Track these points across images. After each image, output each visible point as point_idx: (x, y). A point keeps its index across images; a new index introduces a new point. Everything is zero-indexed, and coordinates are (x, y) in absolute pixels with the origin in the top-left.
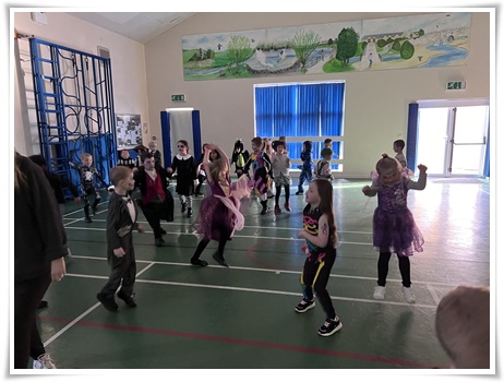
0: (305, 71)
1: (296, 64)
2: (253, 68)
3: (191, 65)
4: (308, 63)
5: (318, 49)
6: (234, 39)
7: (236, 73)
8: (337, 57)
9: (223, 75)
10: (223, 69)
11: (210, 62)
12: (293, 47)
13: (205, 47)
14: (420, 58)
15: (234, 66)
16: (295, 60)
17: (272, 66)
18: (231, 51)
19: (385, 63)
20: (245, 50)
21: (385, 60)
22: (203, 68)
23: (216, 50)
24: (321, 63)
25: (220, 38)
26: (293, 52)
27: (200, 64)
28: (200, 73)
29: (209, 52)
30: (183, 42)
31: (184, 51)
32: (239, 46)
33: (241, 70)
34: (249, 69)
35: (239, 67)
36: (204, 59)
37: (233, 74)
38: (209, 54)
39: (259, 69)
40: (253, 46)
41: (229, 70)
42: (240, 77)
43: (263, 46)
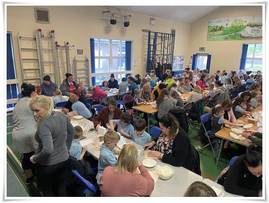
3: (211, 33)
6: (235, 21)
7: (234, 38)
9: (226, 39)
10: (227, 35)
11: (221, 32)
13: (219, 25)
15: (233, 34)
18: (233, 27)
20: (240, 26)
22: (216, 35)
23: (225, 26)
25: (228, 20)
27: (216, 33)
28: (215, 37)
29: (221, 27)
30: (209, 22)
31: (209, 27)
32: (237, 24)
33: (236, 36)
34: (241, 36)
35: (235, 35)
36: (218, 30)
37: (232, 38)
38: (221, 28)
39: (246, 36)
40: (245, 24)
41: (230, 36)
42: (236, 40)
43: (250, 24)
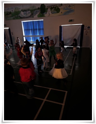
0: (33, 17)
1: (31, 15)
2: (21, 16)
3: (7, 16)
4: (34, 15)
5: (36, 11)
6: (15, 8)
7: (17, 18)
8: (41, 13)
9: (14, 19)
10: (14, 17)
11: (11, 15)
12: (30, 10)
13: (9, 11)
14: (62, 12)
15: (16, 16)
16: (30, 14)
17: (25, 16)
18: (15, 12)
19: (53, 14)
20: (18, 11)
21: (53, 13)
23: (12, 12)
24: (37, 15)
25: (12, 8)
26: (30, 12)
27: (9, 16)
28: (9, 18)
38: (10, 13)
39: (22, 17)
40: (20, 10)
41: (15, 17)
42: (18, 19)
43: (22, 10)
